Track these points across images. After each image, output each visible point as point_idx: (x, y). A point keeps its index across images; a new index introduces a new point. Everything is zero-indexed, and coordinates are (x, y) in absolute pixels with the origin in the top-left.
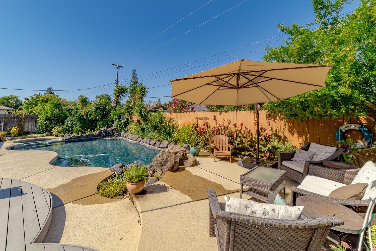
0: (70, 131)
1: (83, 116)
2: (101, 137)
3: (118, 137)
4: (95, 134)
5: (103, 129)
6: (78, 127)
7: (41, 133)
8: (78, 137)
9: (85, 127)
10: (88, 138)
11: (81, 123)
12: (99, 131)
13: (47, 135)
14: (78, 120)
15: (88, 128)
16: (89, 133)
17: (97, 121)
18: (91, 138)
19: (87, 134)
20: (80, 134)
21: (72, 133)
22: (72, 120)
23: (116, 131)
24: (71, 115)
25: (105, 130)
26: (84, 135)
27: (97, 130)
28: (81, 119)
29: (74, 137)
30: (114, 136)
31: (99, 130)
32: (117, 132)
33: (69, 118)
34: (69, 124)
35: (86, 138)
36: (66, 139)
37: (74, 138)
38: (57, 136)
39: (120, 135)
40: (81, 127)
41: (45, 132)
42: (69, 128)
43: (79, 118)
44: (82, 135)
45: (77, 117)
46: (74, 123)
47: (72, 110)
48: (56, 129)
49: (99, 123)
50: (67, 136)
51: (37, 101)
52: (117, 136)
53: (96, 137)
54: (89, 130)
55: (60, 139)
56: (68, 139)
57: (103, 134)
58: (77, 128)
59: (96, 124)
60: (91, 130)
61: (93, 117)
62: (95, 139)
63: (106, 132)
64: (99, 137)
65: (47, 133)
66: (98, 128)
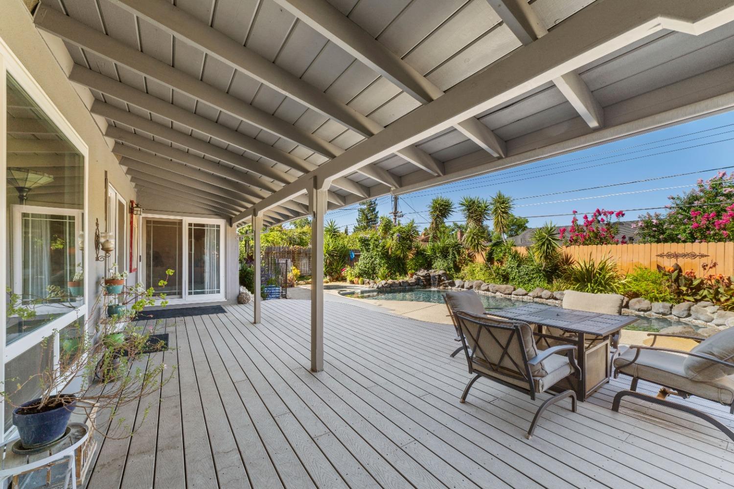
1: (387, 252)
2: (419, 286)
3: (450, 287)
4: (410, 282)
5: (424, 274)
8: (391, 285)
9: (391, 269)
10: (401, 288)
11: (386, 263)
12: (415, 277)
14: (380, 258)
15: (396, 271)
16: (400, 279)
18: (406, 288)
19: (401, 281)
20: (391, 281)
22: (372, 257)
23: (445, 277)
25: (426, 274)
26: (395, 281)
27: (412, 275)
28: (385, 255)
29: (386, 285)
30: (441, 285)
31: (416, 274)
32: (447, 280)
33: (364, 254)
34: (368, 263)
35: (399, 288)
36: (378, 288)
37: (386, 287)
38: (353, 282)
39: (452, 284)
40: (386, 268)
41: (326, 276)
42: (368, 271)
43: (382, 254)
44: (393, 282)
45: (379, 253)
46: (375, 262)
47: (368, 240)
48: (349, 272)
50: (373, 284)
52: (447, 286)
53: (412, 286)
54: (398, 274)
56: (381, 287)
57: (423, 282)
58: (381, 270)
59: (403, 264)
60: (401, 274)
62: (411, 290)
63: (428, 278)
64: (416, 287)
66: (412, 271)
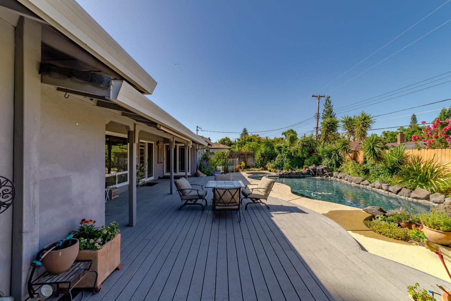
0: (280, 168)
1: (291, 154)
2: (310, 175)
3: (329, 177)
4: (303, 172)
5: (312, 168)
6: (287, 163)
7: (257, 168)
8: (289, 174)
9: (293, 164)
10: (297, 175)
11: (290, 161)
12: (307, 169)
13: (262, 170)
14: (287, 158)
15: (296, 166)
16: (298, 170)
17: (304, 158)
18: (300, 176)
19: (297, 171)
20: (290, 171)
21: (282, 169)
22: (282, 157)
23: (327, 170)
24: (281, 153)
25: (314, 168)
26: (294, 172)
27: (306, 168)
28: (290, 156)
29: (285, 173)
30: (324, 175)
32: (328, 172)
33: (279, 155)
34: (280, 161)
35: (295, 175)
36: (279, 175)
37: (286, 175)
38: (270, 171)
39: (331, 175)
40: (290, 164)
41: (260, 167)
42: (280, 165)
43: (288, 155)
44: (292, 172)
45: (286, 154)
46: (283, 160)
47: (281, 147)
48: (269, 165)
49: (306, 161)
50: (279, 172)
51: (245, 140)
52: (328, 177)
53: (305, 175)
54: (297, 167)
55: (274, 174)
56: (281, 174)
57: (312, 173)
58: (286, 165)
59: (303, 162)
60: (299, 168)
61: (299, 154)
62: (304, 177)
63: (315, 170)
64: (308, 175)
65: (261, 168)
66: (306, 166)
